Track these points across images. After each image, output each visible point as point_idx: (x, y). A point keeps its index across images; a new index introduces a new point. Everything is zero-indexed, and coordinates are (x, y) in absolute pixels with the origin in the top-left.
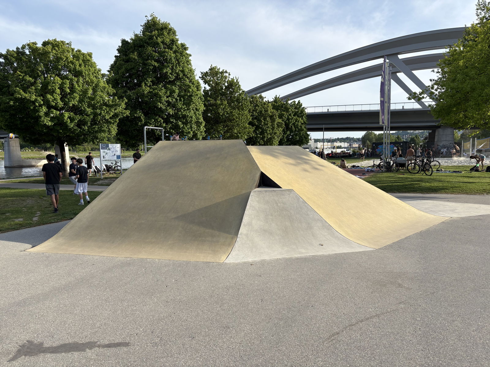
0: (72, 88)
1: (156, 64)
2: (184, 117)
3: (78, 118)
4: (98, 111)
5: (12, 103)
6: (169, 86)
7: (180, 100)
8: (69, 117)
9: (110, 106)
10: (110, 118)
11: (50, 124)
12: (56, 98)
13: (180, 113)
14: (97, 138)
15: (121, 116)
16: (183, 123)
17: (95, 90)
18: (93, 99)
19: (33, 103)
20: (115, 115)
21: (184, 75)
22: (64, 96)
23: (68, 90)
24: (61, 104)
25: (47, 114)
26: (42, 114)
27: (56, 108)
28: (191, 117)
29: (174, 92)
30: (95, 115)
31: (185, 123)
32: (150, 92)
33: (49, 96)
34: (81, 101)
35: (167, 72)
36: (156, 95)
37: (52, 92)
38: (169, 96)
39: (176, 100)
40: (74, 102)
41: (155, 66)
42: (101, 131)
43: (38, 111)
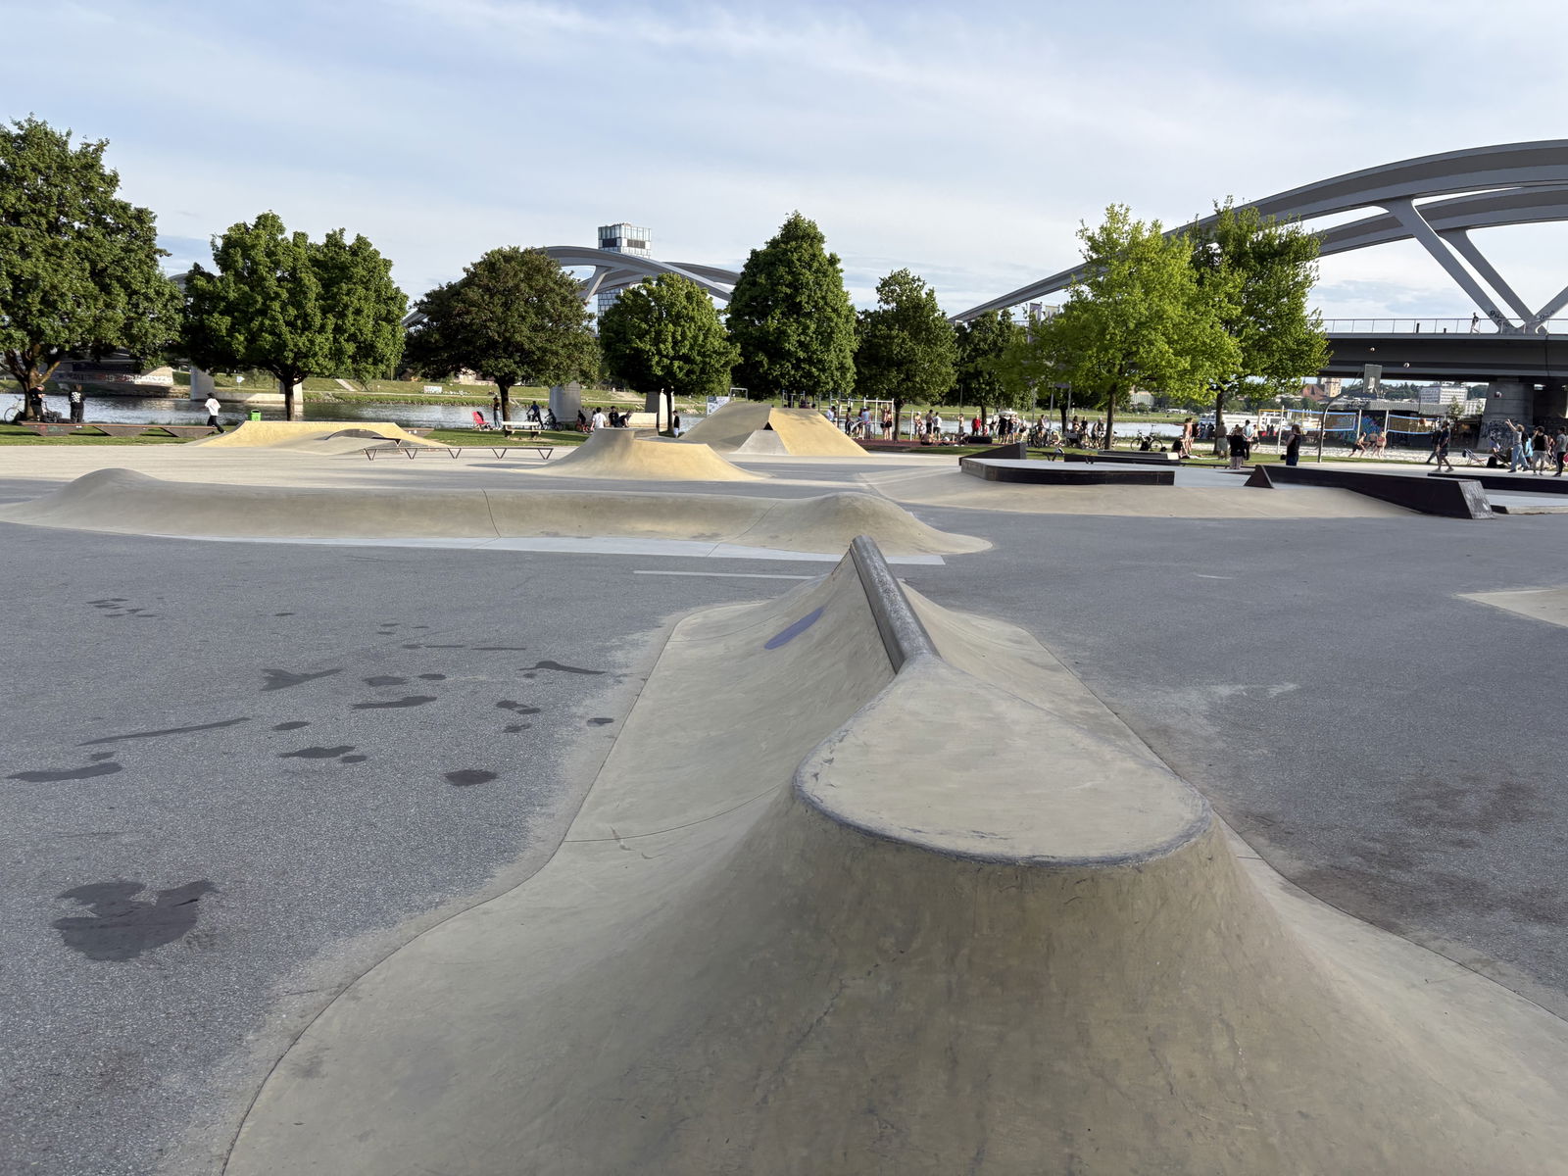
0: (683, 334)
1: (788, 291)
2: (820, 361)
3: (687, 367)
4: (707, 360)
5: (628, 351)
6: (803, 320)
7: (817, 339)
8: (679, 367)
9: (722, 354)
10: (721, 366)
11: (660, 373)
12: (667, 347)
13: (815, 356)
14: (705, 389)
15: (732, 365)
16: (819, 370)
17: (706, 337)
18: (703, 347)
19: (648, 352)
20: (727, 363)
21: (826, 303)
22: (675, 343)
23: (679, 338)
24: (672, 353)
25: (658, 363)
26: (654, 363)
27: (667, 356)
28: (832, 362)
29: (808, 327)
30: (704, 363)
31: (823, 370)
32: (778, 328)
33: (662, 346)
34: (692, 348)
35: (801, 302)
36: (784, 332)
37: (665, 342)
38: (802, 333)
39: (812, 337)
40: (684, 351)
41: (786, 294)
42: (709, 382)
43: (650, 360)
